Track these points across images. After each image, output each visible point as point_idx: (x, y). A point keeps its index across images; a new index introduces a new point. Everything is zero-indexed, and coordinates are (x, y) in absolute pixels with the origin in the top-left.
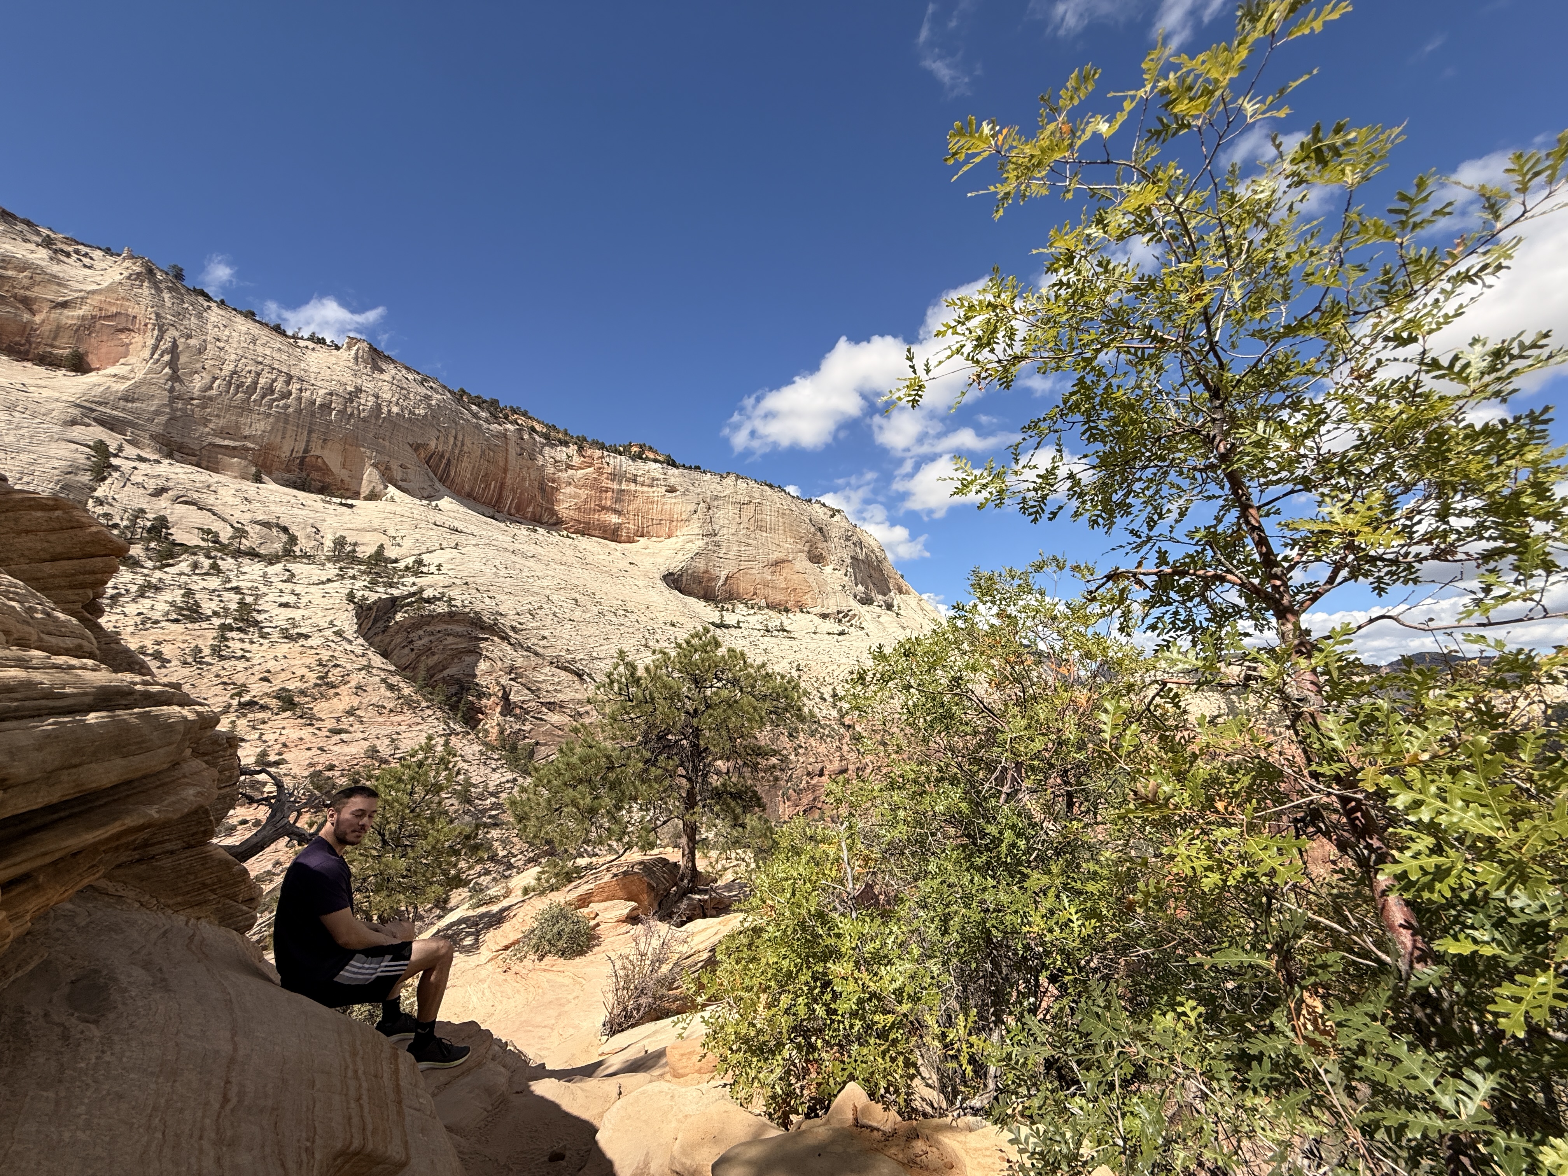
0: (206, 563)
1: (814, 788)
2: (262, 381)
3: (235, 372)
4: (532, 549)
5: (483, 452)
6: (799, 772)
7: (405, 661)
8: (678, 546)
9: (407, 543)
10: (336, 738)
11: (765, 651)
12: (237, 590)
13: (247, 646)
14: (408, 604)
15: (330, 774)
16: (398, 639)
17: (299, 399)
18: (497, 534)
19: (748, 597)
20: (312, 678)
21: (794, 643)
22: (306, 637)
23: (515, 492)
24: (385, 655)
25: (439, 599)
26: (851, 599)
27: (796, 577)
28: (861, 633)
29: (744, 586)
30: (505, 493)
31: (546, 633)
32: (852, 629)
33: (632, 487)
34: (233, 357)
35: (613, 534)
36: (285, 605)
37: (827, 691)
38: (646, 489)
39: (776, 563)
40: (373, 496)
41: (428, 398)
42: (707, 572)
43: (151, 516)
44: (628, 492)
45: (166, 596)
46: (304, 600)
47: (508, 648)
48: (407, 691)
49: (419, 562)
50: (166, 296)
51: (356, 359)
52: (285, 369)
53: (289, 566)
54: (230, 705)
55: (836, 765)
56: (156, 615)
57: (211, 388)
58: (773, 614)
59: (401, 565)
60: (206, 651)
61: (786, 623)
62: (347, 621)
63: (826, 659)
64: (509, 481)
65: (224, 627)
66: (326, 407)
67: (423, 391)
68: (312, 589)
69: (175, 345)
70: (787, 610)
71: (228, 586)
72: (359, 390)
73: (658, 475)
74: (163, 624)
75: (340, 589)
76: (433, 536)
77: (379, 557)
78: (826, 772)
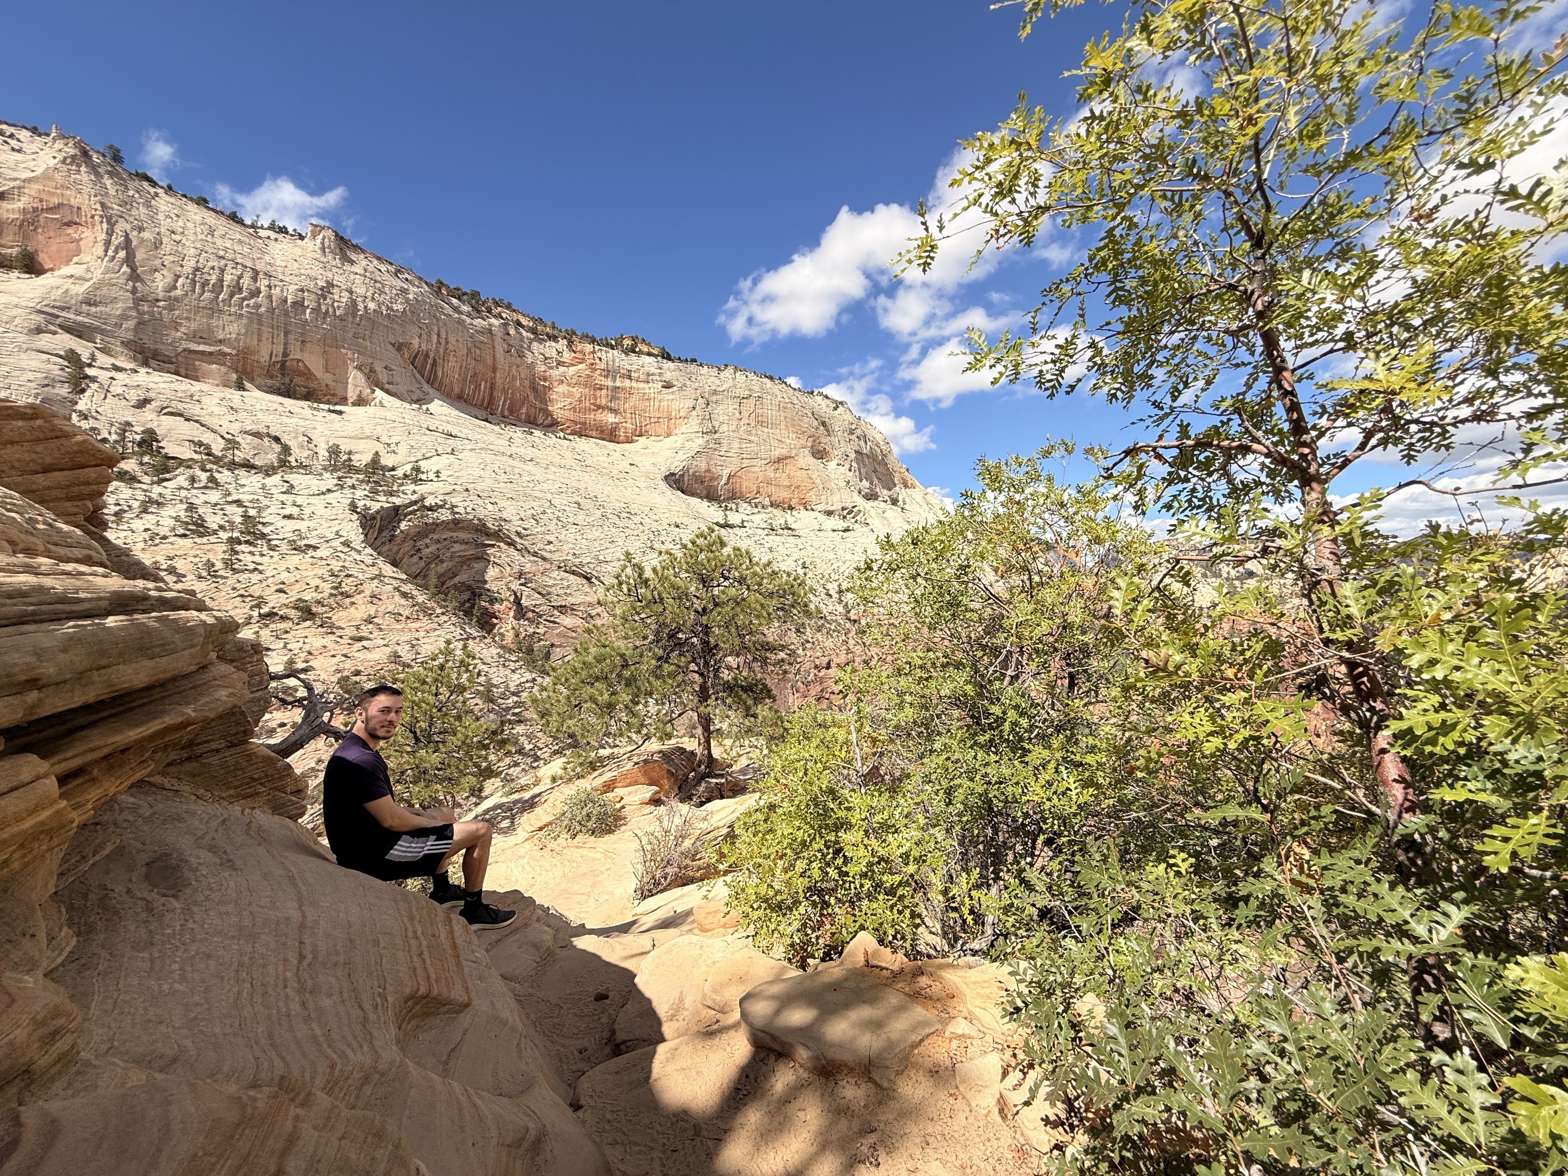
0: (204, 476)
1: (822, 680)
2: (228, 278)
3: (197, 269)
4: (530, 453)
5: (469, 350)
6: (807, 666)
7: (415, 569)
8: (678, 445)
9: (402, 450)
10: (359, 645)
11: (771, 549)
12: (238, 503)
13: (257, 559)
14: (413, 512)
15: (357, 678)
16: (406, 548)
17: (270, 297)
18: (493, 438)
19: (752, 495)
20: (327, 588)
21: (800, 541)
22: (315, 548)
23: (506, 393)
24: (395, 564)
25: (441, 507)
26: (856, 494)
27: (799, 473)
28: (866, 529)
29: (747, 485)
30: (495, 394)
31: (552, 538)
32: (857, 526)
33: (627, 383)
34: (192, 251)
35: (610, 435)
36: (289, 517)
37: (833, 588)
38: (641, 385)
39: (779, 460)
40: (361, 402)
41: (404, 291)
42: (708, 471)
43: (139, 429)
44: (623, 389)
45: (169, 511)
46: (307, 511)
47: (516, 553)
48: (420, 599)
49: (418, 470)
50: (108, 182)
51: (323, 249)
52: (249, 264)
53: (286, 477)
54: (251, 617)
55: (842, 659)
56: (163, 531)
57: (175, 287)
58: (776, 512)
59: (399, 473)
60: (219, 565)
61: (791, 520)
62: (353, 531)
63: (831, 556)
64: (499, 382)
65: (232, 541)
66: (299, 305)
67: (398, 283)
68: (313, 500)
69: (128, 240)
70: (791, 508)
71: (229, 499)
72: (330, 285)
73: (653, 370)
74: (171, 539)
75: (341, 499)
76: (428, 442)
77: (375, 465)
78: (833, 665)
